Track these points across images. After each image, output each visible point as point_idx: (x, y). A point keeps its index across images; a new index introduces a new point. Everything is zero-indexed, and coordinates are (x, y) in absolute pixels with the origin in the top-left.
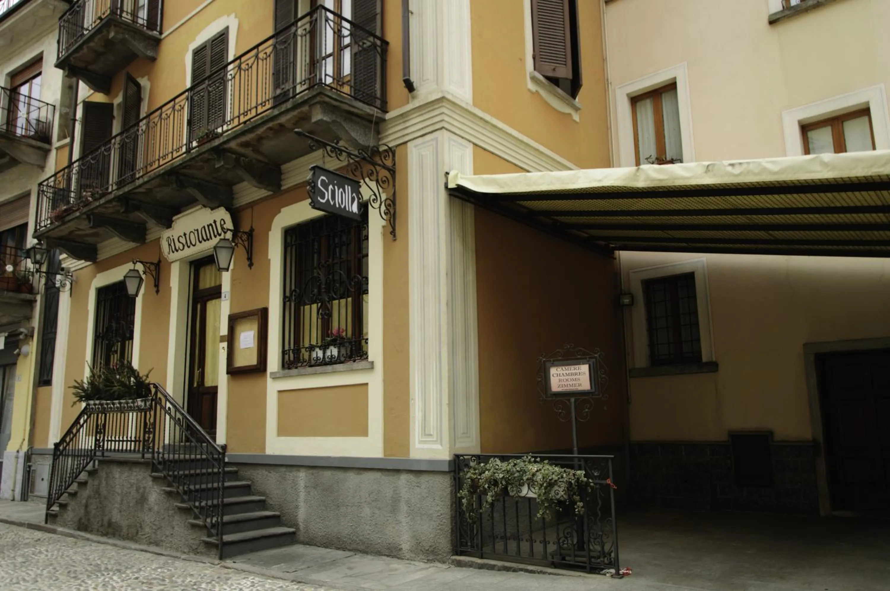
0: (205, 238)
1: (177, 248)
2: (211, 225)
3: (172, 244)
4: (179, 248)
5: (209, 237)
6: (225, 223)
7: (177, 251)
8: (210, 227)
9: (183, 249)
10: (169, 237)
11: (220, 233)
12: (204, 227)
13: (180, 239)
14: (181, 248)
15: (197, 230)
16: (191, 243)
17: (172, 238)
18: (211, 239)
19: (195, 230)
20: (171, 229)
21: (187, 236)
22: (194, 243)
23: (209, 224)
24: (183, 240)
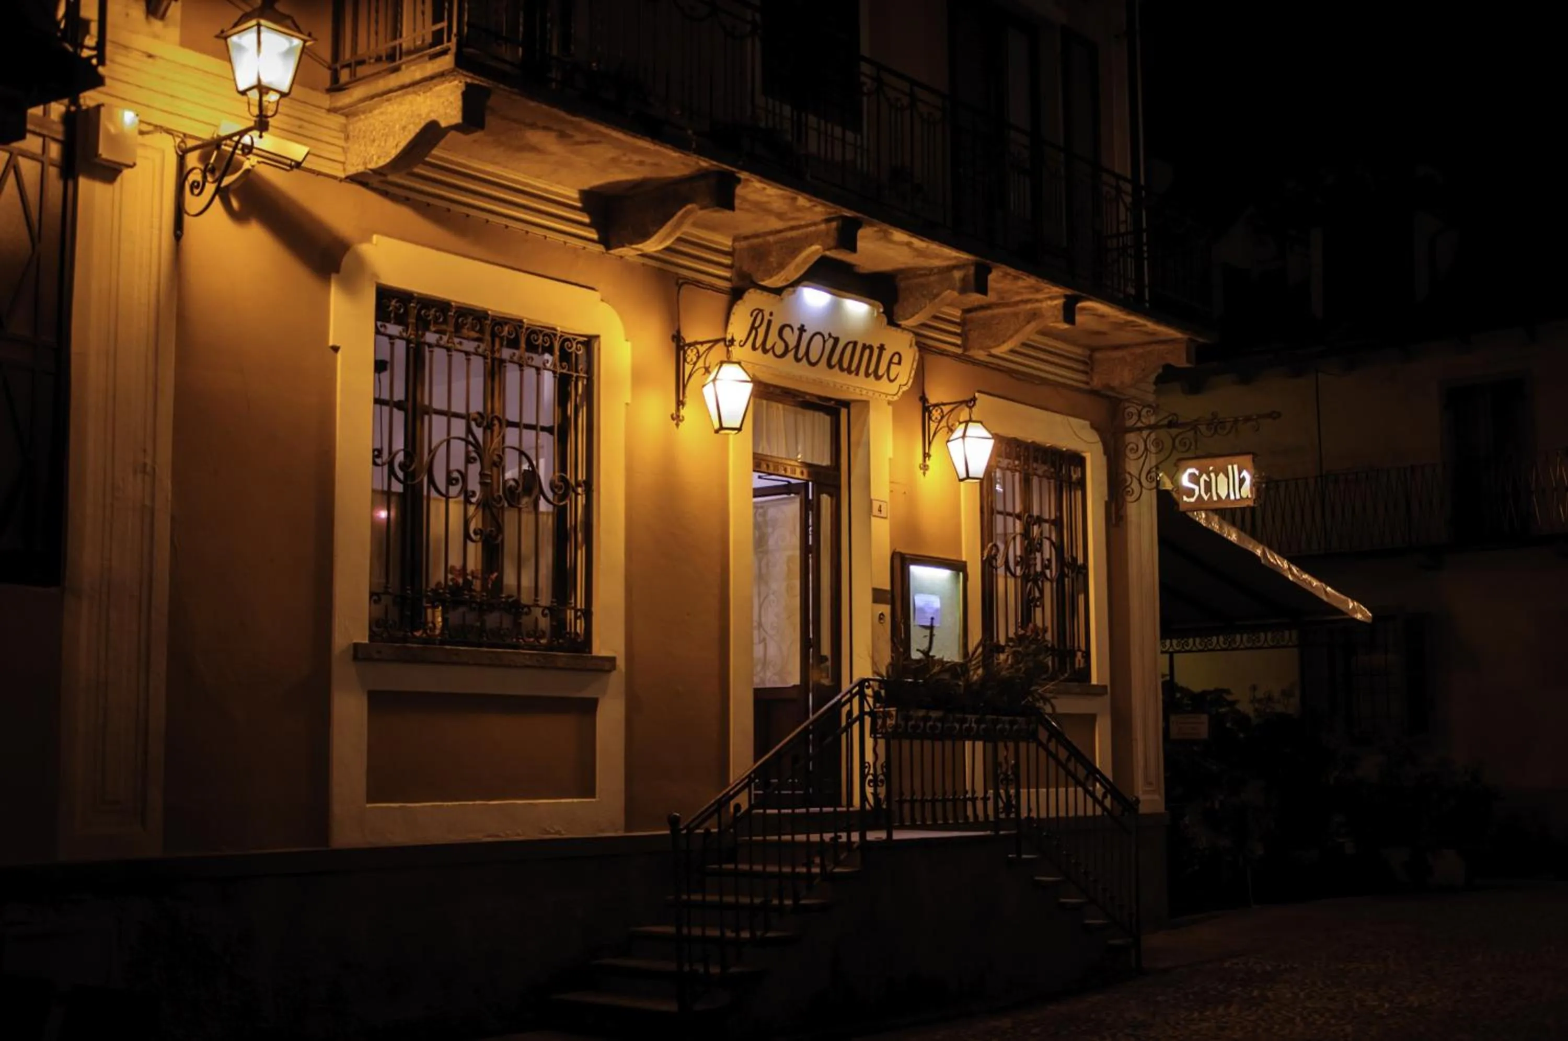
2: (871, 347)
3: (762, 331)
5: (853, 367)
6: (899, 363)
7: (765, 351)
8: (867, 352)
10: (761, 311)
12: (855, 343)
13: (787, 332)
15: (836, 340)
17: (767, 317)
21: (806, 337)
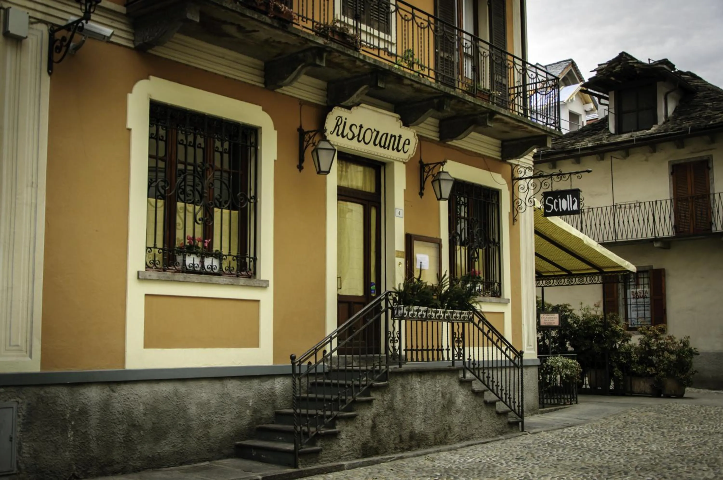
0: (382, 145)
1: (345, 134)
2: (395, 136)
3: (341, 127)
4: (347, 135)
5: (386, 146)
6: (409, 144)
7: (343, 137)
8: (393, 138)
9: (352, 139)
10: (341, 117)
11: (400, 148)
12: (387, 134)
13: (354, 128)
14: (350, 136)
15: (378, 132)
16: (364, 138)
17: (344, 120)
18: (388, 149)
19: (375, 130)
20: (349, 111)
21: (363, 130)
22: (367, 140)
23: (393, 134)
24: (356, 131)
